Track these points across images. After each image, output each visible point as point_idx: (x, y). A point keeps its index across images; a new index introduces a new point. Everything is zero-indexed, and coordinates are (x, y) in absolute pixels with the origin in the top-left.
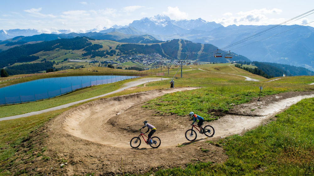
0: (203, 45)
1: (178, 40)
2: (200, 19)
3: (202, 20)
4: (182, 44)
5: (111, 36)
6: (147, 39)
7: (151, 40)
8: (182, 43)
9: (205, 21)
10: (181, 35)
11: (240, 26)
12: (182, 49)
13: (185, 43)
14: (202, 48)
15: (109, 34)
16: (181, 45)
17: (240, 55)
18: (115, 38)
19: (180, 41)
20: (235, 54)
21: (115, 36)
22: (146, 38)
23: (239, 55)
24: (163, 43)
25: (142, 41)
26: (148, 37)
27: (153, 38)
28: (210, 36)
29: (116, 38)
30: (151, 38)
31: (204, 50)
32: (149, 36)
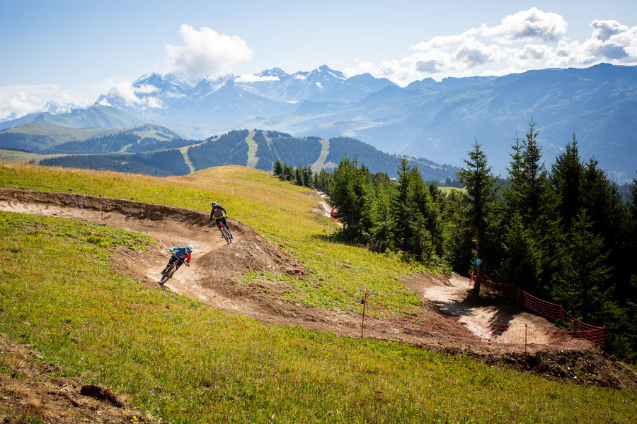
0: (325, 144)
1: (246, 133)
2: (325, 68)
3: (331, 71)
4: (257, 145)
5: (22, 137)
6: (147, 139)
7: (162, 139)
8: (256, 142)
9: (340, 74)
10: (267, 120)
11: (445, 80)
12: (257, 159)
13: (269, 140)
14: (325, 153)
15: (13, 130)
16: (253, 147)
17: (445, 166)
18: (35, 144)
19: (252, 135)
20: (431, 163)
21: (37, 138)
22: (143, 135)
23: (441, 164)
24: (193, 146)
25: (130, 145)
26: (152, 134)
27: (171, 136)
28: (358, 118)
29: (42, 143)
30: (161, 135)
31: (329, 158)
32: (156, 128)
